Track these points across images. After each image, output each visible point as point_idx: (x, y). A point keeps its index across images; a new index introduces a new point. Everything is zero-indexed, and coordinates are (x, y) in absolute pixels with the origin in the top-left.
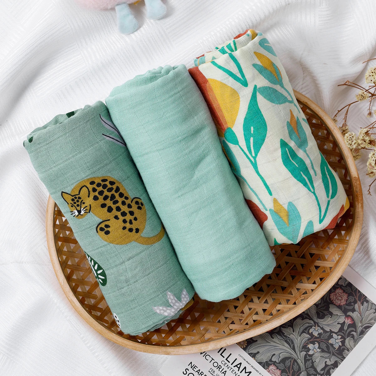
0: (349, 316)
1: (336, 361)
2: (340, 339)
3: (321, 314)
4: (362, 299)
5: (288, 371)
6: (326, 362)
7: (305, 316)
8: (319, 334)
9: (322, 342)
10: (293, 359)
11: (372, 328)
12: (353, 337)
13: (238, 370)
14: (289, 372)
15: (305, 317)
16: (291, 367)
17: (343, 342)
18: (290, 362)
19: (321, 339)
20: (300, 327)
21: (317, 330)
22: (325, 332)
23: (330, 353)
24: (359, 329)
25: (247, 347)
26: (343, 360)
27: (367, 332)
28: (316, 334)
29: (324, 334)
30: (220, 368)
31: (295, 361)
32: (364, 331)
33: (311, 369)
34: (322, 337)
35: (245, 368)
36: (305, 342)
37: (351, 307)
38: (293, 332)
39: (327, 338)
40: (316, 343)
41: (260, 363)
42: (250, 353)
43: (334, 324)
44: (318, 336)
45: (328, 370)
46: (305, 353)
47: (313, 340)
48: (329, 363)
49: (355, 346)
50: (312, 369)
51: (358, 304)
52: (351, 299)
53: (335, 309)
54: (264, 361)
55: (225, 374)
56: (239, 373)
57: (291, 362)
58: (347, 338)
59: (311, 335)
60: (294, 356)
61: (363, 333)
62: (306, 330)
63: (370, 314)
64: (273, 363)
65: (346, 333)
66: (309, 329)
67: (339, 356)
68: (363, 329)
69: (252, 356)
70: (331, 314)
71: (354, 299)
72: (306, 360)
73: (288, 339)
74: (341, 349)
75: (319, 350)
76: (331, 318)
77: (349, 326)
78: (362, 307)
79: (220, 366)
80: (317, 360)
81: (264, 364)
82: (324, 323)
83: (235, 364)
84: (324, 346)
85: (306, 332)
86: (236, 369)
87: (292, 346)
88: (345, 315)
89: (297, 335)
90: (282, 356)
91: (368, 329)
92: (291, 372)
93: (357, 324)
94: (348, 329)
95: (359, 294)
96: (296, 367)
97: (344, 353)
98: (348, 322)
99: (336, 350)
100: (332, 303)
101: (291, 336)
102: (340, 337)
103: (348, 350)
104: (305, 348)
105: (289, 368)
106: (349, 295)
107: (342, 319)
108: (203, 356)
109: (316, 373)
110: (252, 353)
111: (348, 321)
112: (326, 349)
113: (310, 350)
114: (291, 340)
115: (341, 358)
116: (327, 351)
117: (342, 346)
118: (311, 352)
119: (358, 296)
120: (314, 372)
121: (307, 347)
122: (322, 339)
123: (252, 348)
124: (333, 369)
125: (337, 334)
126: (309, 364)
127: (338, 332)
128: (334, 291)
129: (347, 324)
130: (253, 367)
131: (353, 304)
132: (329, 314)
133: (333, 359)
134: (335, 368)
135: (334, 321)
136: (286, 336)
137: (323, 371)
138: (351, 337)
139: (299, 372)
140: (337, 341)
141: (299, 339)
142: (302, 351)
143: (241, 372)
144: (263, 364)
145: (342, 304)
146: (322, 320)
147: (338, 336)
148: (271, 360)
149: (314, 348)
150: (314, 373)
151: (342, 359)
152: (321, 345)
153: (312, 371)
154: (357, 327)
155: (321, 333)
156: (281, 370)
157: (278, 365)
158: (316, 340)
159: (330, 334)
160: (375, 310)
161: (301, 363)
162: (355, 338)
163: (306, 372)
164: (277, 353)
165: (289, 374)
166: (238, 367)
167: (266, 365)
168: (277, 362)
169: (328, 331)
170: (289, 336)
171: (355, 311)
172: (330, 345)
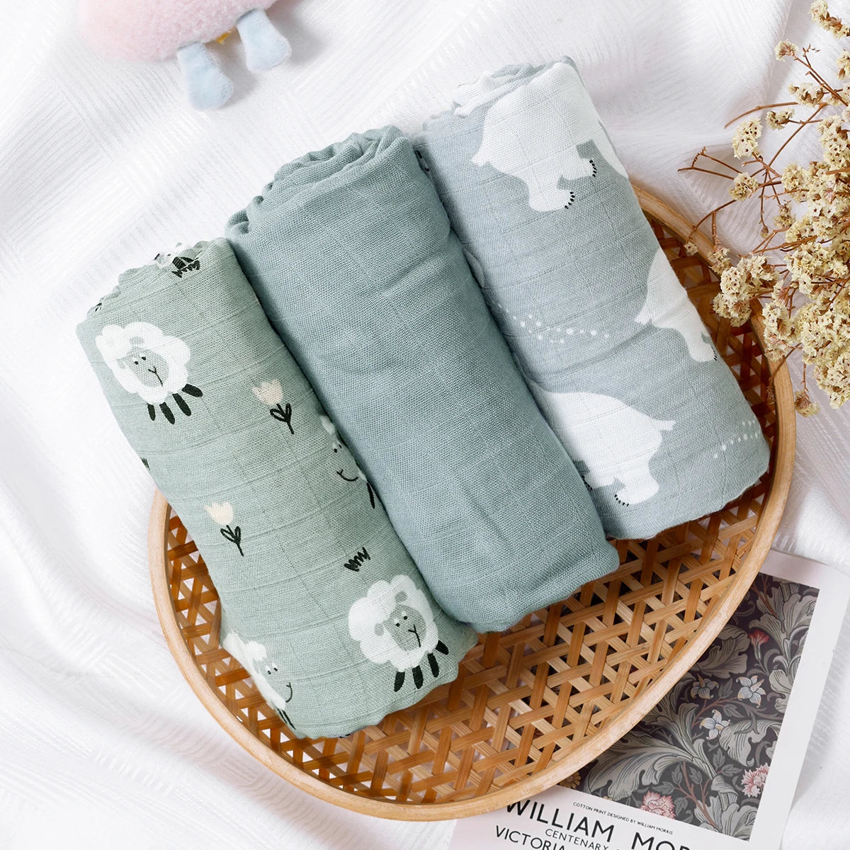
0: (755, 629)
1: (769, 728)
2: (758, 682)
4: (765, 584)
5: (684, 792)
6: (750, 739)
8: (712, 692)
9: (725, 704)
10: (684, 763)
11: (808, 631)
12: (780, 666)
13: (587, 834)
14: (689, 793)
16: (687, 780)
17: (766, 686)
18: (681, 773)
19: (720, 700)
21: (704, 685)
22: (722, 681)
23: (750, 718)
24: (786, 646)
25: (582, 781)
26: (781, 721)
27: (803, 644)
28: (706, 695)
29: (721, 688)
30: (548, 847)
31: (689, 765)
32: (797, 644)
33: (727, 766)
34: (720, 694)
35: (598, 823)
36: (691, 720)
37: (751, 611)
38: (660, 712)
39: (731, 692)
40: (713, 711)
41: (623, 801)
42: (594, 792)
43: (732, 658)
45: (761, 752)
46: (701, 741)
47: (706, 709)
48: (757, 738)
49: (791, 682)
50: (730, 765)
51: (762, 599)
54: (630, 793)
56: (589, 839)
57: (681, 770)
58: (770, 673)
59: (698, 700)
60: (683, 755)
61: (795, 650)
62: (684, 697)
63: (794, 605)
64: (647, 788)
65: (763, 665)
66: (689, 691)
67: (771, 717)
68: (791, 642)
69: (602, 794)
70: (718, 642)
72: (710, 754)
73: (656, 729)
74: (768, 700)
75: (726, 723)
76: (720, 649)
77: (764, 648)
78: (771, 600)
79: (546, 841)
80: (732, 744)
81: (632, 799)
83: (574, 825)
84: (732, 710)
85: (686, 698)
86: (581, 833)
87: (670, 739)
88: (746, 631)
89: (670, 714)
90: (660, 769)
91: (802, 638)
92: (691, 790)
93: (776, 638)
94: (763, 655)
96: (696, 777)
97: (778, 706)
99: (760, 708)
101: (661, 721)
102: (755, 678)
103: (783, 697)
104: (697, 731)
105: (683, 784)
107: (744, 642)
108: (506, 838)
109: (741, 770)
110: (598, 790)
111: (758, 640)
112: (738, 715)
113: (709, 730)
114: (664, 728)
115: (776, 719)
116: (742, 717)
117: (767, 693)
118: (712, 735)
120: (735, 769)
122: (722, 700)
123: (594, 780)
124: (771, 746)
125: (748, 675)
126: (719, 757)
127: (747, 671)
129: (757, 648)
130: (611, 815)
131: (751, 603)
133: (762, 728)
134: (772, 743)
135: (731, 653)
136: (649, 726)
137: (753, 759)
138: (778, 668)
139: (707, 783)
140: (753, 689)
141: (677, 720)
142: (694, 741)
143: (593, 836)
144: (630, 799)
146: (706, 662)
147: (750, 678)
148: (641, 786)
149: (714, 724)
150: (737, 770)
151: (778, 718)
152: (725, 711)
153: (730, 770)
154: (780, 643)
155: (716, 687)
156: (669, 795)
157: (659, 789)
158: (711, 706)
159: (734, 681)
160: (799, 593)
161: (703, 764)
162: (786, 666)
163: (719, 776)
164: (646, 766)
165: (689, 796)
166: (582, 829)
167: (636, 799)
168: (656, 783)
169: (726, 677)
170: (655, 723)
171: (761, 614)
172: (743, 704)
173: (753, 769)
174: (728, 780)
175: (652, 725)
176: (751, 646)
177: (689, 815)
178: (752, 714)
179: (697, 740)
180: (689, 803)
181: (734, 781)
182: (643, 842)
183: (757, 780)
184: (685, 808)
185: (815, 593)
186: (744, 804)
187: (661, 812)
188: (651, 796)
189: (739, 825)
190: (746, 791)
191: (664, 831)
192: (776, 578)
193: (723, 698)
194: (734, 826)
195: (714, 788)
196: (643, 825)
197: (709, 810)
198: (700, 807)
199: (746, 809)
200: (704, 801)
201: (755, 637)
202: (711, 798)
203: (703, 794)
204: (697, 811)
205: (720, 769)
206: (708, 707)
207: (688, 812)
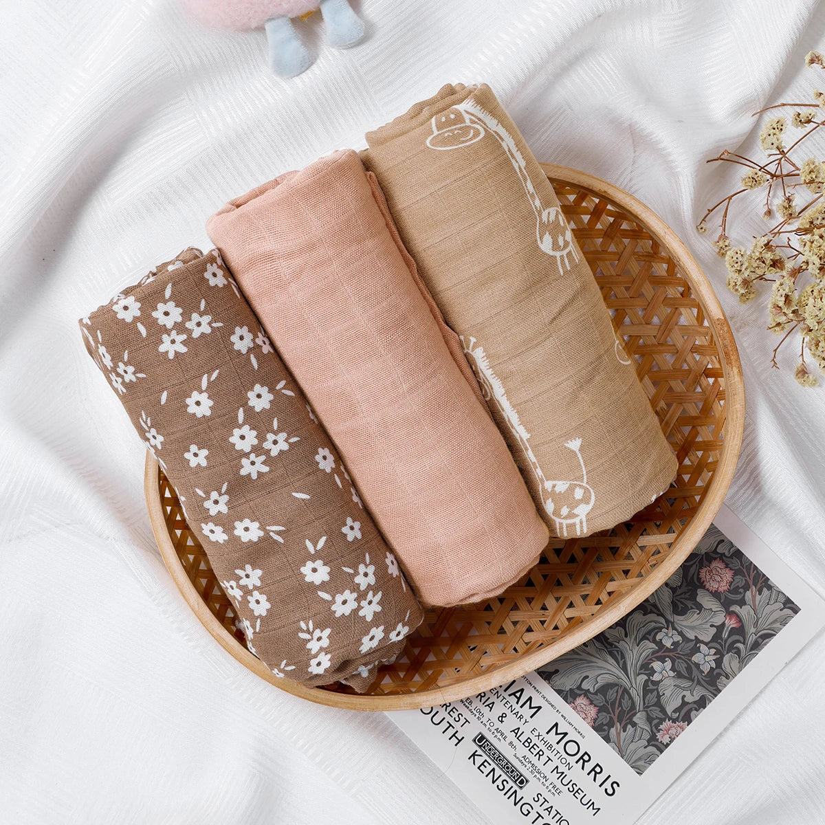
0: (733, 612)
1: (703, 695)
3: (680, 605)
4: (760, 582)
5: (610, 709)
6: (684, 696)
7: (649, 608)
8: (673, 644)
9: (679, 658)
10: (623, 688)
11: (775, 637)
12: (738, 652)
13: (517, 703)
14: (614, 713)
15: (649, 610)
16: (618, 700)
17: (719, 662)
18: (615, 694)
19: (677, 653)
20: (638, 628)
21: (670, 635)
22: (686, 639)
23: (693, 680)
24: (751, 639)
26: (716, 696)
27: (765, 644)
28: (668, 643)
29: (683, 644)
31: (626, 691)
32: (760, 642)
33: (655, 708)
34: (679, 649)
35: (530, 699)
36: (646, 656)
37: (739, 597)
38: (625, 637)
39: (690, 651)
40: (667, 659)
41: (559, 692)
42: (541, 672)
43: (704, 626)
44: (672, 647)
45: (687, 712)
46: (645, 677)
47: (663, 654)
48: (689, 699)
49: (740, 670)
50: (657, 708)
51: (752, 592)
52: (740, 581)
53: (707, 598)
54: (568, 689)
55: (491, 708)
56: (517, 707)
57: (617, 692)
58: (727, 653)
59: (660, 644)
60: (625, 681)
61: (757, 646)
62: (650, 635)
63: (774, 611)
64: (584, 692)
65: (725, 644)
66: (657, 633)
67: (711, 688)
68: (757, 639)
69: (546, 677)
70: (700, 607)
71: (744, 582)
72: (646, 691)
73: (615, 649)
74: (715, 673)
75: (672, 674)
76: (698, 614)
77: (733, 631)
78: (758, 597)
80: (668, 693)
81: (567, 694)
82: (684, 623)
83: (511, 691)
84: (682, 667)
85: (651, 638)
86: (513, 700)
87: (621, 663)
88: (726, 609)
89: (632, 642)
90: (601, 681)
91: (766, 640)
92: (617, 712)
93: (746, 628)
94: (729, 636)
95: (755, 572)
96: (626, 703)
97: (719, 682)
98: (731, 623)
99: (705, 676)
100: (703, 587)
101: (622, 645)
102: (713, 651)
103: (727, 677)
105: (613, 704)
106: (737, 573)
107: (719, 619)
109: (664, 717)
110: (544, 672)
112: (684, 673)
113: (656, 672)
114: (621, 652)
115: (712, 690)
116: (687, 675)
117: (717, 667)
118: (656, 677)
119: (752, 578)
120: (660, 713)
121: (650, 666)
122: (679, 654)
124: (697, 710)
125: (709, 646)
126: (652, 698)
127: (709, 642)
128: (708, 563)
129: (728, 628)
130: (544, 698)
131: (741, 590)
132: (694, 607)
133: (699, 692)
134: (699, 709)
135: (705, 621)
136: (611, 644)
137: (678, 714)
138: (735, 653)
139: (632, 712)
140: (708, 658)
141: (636, 653)
142: (639, 674)
143: (521, 707)
144: (565, 693)
145: (721, 589)
146: (682, 618)
147: (709, 648)
148: (579, 688)
149: (662, 669)
150: (661, 715)
151: (715, 692)
152: (676, 664)
153: (656, 712)
154: (748, 635)
155: (679, 641)
156: (597, 706)
157: (592, 697)
158: (667, 654)
159: (696, 644)
160: (784, 604)
161: (637, 697)
162: (743, 654)
163: (644, 713)
164: (592, 674)
165: (612, 715)
166: (516, 697)
167: (570, 696)
168: (592, 691)
169: (691, 638)
170: (617, 644)
171: (745, 604)
172: (693, 666)
173: (674, 721)
174: (649, 719)
175: (613, 644)
176: (723, 624)
177: (604, 730)
178: (696, 677)
179: (642, 675)
180: (610, 721)
181: (655, 723)
182: (558, 732)
183: (673, 731)
184: (604, 723)
185: (796, 610)
186: (653, 745)
187: (584, 716)
188: (583, 699)
189: (640, 759)
190: (659, 735)
191: (579, 733)
192: (771, 582)
193: (681, 653)
194: (634, 758)
195: (635, 719)
196: (565, 719)
197: (623, 735)
198: (617, 729)
199: (651, 749)
200: (622, 726)
201: (730, 619)
202: (629, 726)
203: (625, 719)
204: (613, 731)
206: (665, 654)
207: (606, 727)
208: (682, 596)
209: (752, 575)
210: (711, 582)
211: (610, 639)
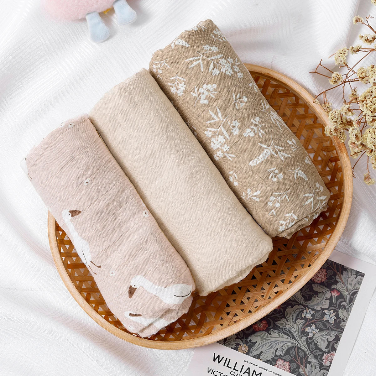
0: (334, 289)
1: (336, 335)
2: (333, 313)
3: (308, 296)
4: (340, 269)
5: (295, 360)
6: (328, 339)
7: (293, 303)
8: (312, 316)
9: (317, 322)
10: (296, 347)
11: (358, 292)
12: (344, 307)
14: (297, 361)
16: (297, 355)
17: (337, 315)
18: (294, 352)
19: (315, 320)
20: (292, 315)
21: (308, 312)
22: (317, 311)
23: (328, 330)
24: (348, 298)
25: (249, 351)
26: (342, 332)
27: (355, 298)
28: (309, 316)
29: (316, 314)
31: (299, 348)
32: (352, 298)
33: (316, 350)
34: (315, 317)
35: (254, 371)
36: (301, 327)
37: (333, 280)
38: (287, 323)
39: (321, 316)
40: (312, 325)
41: (267, 362)
42: (254, 356)
43: (323, 301)
44: (312, 318)
45: (332, 346)
46: (305, 338)
47: (309, 323)
48: (331, 339)
49: (349, 315)
51: (338, 275)
52: (331, 273)
53: (319, 287)
54: (270, 359)
57: (295, 350)
58: (339, 309)
59: (305, 318)
60: (296, 344)
61: (352, 300)
62: (299, 316)
63: (352, 280)
64: (279, 357)
65: (336, 306)
66: (301, 314)
67: (338, 330)
68: (350, 297)
69: (257, 358)
70: (317, 293)
71: (332, 272)
72: (308, 344)
73: (285, 330)
74: (337, 322)
75: (317, 331)
76: (317, 297)
77: (337, 298)
78: (342, 277)
80: (319, 341)
82: (313, 304)
83: (244, 371)
84: (320, 325)
85: (300, 317)
87: (291, 335)
88: (330, 290)
89: (291, 324)
90: (285, 349)
91: (355, 296)
92: (299, 360)
93: (343, 294)
94: (337, 301)
95: (336, 265)
96: (301, 354)
97: (342, 325)
98: (335, 294)
99: (333, 325)
100: (315, 283)
101: (287, 327)
102: (332, 311)
103: (344, 321)
104: (304, 333)
105: (295, 357)
107: (328, 295)
108: (211, 374)
110: (256, 356)
112: (323, 328)
113: (309, 333)
114: (288, 330)
116: (325, 328)
117: (337, 319)
118: (310, 335)
119: (335, 269)
121: (305, 331)
123: (254, 351)
124: (337, 343)
125: (329, 310)
126: (312, 346)
127: (329, 308)
129: (334, 298)
130: (261, 368)
131: (333, 277)
132: (314, 294)
133: (333, 334)
134: (337, 342)
135: (322, 299)
136: (282, 329)
137: (328, 349)
139: (306, 357)
140: (331, 316)
141: (294, 326)
142: (302, 337)
144: (270, 361)
145: (323, 280)
146: (310, 302)
147: (330, 311)
148: (276, 356)
149: (312, 330)
150: (321, 353)
151: (341, 331)
152: (317, 325)
153: (318, 353)
154: (345, 296)
155: (314, 314)
156: (288, 361)
157: (284, 358)
158: (311, 322)
159: (322, 312)
160: (356, 275)
161: (305, 349)
162: (347, 307)
163: (312, 355)
164: (279, 347)
165: (297, 363)
166: (247, 373)
167: (273, 362)
168: (283, 355)
169: (319, 310)
170: (285, 327)
171: (338, 282)
172: (325, 323)
173: (328, 353)
174: (316, 357)
175: (283, 328)
176: (331, 296)
177: (297, 371)
178: (329, 328)
180: (297, 366)
181: (319, 358)
183: (329, 358)
184: (295, 368)
185: (363, 275)
186: (323, 369)
187: (284, 369)
188: (280, 361)
190: (324, 363)
192: (346, 267)
193: (317, 319)
195: (309, 360)
196: (275, 374)
197: (306, 370)
198: (302, 368)
199: (323, 371)
200: (304, 366)
201: (334, 293)
202: (308, 365)
203: (304, 362)
204: (301, 370)
205: (312, 351)
206: (309, 322)
207: (297, 370)
208: (306, 291)
209: (335, 267)
210: (317, 278)
211: (281, 326)
